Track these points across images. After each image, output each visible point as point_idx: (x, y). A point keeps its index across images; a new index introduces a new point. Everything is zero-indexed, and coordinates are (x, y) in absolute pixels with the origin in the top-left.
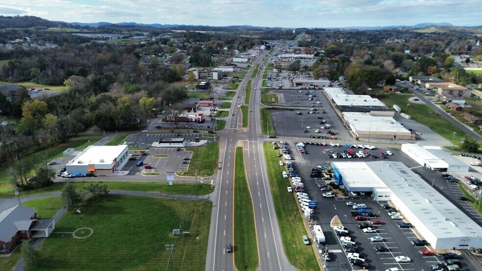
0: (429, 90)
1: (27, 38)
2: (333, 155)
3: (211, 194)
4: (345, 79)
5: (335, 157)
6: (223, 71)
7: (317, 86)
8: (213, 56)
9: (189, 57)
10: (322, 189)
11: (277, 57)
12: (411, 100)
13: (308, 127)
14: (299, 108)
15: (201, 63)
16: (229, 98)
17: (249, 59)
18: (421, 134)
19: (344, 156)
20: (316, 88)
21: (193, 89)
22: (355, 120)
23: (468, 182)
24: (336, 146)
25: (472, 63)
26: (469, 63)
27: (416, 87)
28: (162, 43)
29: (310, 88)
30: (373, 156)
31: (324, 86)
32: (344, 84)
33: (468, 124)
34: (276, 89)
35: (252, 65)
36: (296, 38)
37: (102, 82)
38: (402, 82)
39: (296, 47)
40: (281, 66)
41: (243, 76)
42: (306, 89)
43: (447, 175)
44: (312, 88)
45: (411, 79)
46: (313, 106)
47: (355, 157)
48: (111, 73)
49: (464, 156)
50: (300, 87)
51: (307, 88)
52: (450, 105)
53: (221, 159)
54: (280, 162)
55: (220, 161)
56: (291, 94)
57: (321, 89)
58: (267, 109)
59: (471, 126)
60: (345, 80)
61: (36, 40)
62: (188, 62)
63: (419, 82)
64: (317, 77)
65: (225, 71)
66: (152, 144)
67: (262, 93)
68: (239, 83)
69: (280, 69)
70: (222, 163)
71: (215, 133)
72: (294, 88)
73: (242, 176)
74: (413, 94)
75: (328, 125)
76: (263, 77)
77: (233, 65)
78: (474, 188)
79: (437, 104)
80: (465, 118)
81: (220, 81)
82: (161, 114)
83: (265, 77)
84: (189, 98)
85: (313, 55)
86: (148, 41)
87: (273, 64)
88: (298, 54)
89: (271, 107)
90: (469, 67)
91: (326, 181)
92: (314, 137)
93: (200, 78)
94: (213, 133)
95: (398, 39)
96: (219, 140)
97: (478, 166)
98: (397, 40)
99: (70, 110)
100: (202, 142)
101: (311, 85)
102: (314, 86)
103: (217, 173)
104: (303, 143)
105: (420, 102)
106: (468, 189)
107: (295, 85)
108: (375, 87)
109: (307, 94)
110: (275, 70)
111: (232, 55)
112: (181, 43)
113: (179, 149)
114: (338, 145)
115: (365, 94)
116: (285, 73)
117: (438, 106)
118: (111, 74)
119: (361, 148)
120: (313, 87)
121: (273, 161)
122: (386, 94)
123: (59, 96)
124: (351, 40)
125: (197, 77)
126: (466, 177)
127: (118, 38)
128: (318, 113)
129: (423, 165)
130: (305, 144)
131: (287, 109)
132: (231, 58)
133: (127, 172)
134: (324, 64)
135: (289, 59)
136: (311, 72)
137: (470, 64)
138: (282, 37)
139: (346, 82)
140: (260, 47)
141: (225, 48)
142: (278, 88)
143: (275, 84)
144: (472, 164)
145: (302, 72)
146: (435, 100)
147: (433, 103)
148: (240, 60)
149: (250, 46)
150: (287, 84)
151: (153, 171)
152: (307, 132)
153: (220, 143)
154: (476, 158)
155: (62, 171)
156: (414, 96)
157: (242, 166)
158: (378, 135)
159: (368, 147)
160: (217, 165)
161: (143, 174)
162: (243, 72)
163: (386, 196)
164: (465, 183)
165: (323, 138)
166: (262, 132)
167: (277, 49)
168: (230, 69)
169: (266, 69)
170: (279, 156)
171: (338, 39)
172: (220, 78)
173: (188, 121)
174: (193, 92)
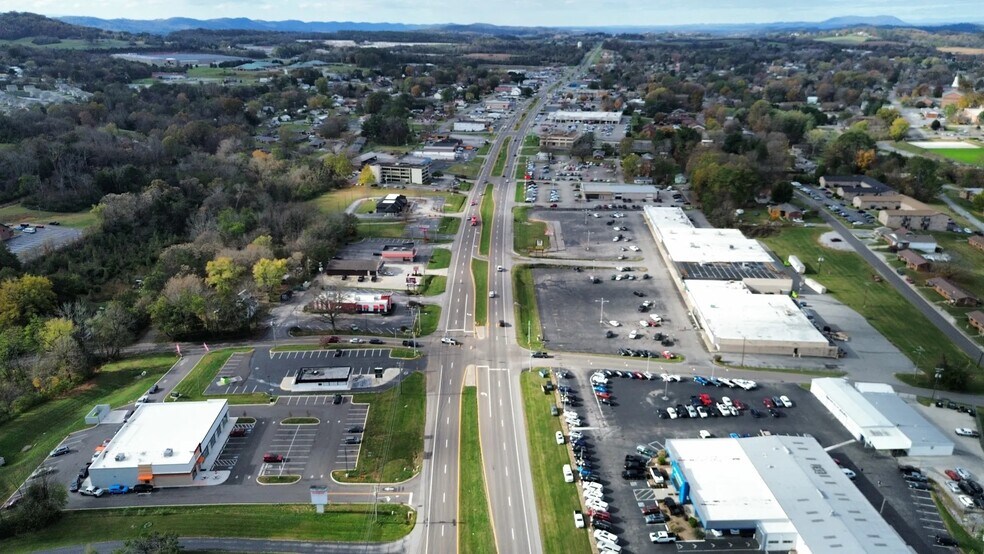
0: (861, 212)
1: (17, 69)
2: (670, 410)
3: (408, 537)
4: (687, 181)
5: (674, 416)
6: (434, 158)
7: (630, 201)
8: (412, 115)
9: (362, 119)
10: (648, 519)
11: (544, 117)
12: (825, 239)
13: (614, 323)
14: (593, 264)
15: (386, 136)
16: (447, 237)
17: (488, 125)
18: (850, 339)
19: (692, 414)
20: (629, 205)
21: (371, 212)
22: (713, 306)
23: (954, 486)
24: (675, 380)
25: (946, 129)
26: (939, 131)
27: (835, 205)
28: (305, 82)
29: (614, 207)
30: (752, 412)
31: (644, 201)
32: (685, 194)
33: (944, 307)
34: (546, 209)
35: (494, 142)
36: (583, 61)
37: (174, 205)
38: (805, 189)
39: (584, 88)
40: (554, 144)
41: (476, 172)
42: (606, 208)
43: (909, 470)
44: (620, 207)
45: (822, 181)
46: (624, 258)
47: (716, 416)
48: (195, 180)
49: (941, 406)
50: (595, 203)
51: (610, 206)
52: (907, 256)
53: (430, 426)
54: (557, 436)
55: (427, 432)
56: (576, 222)
57: (639, 208)
58: (527, 267)
59: (951, 312)
60: (689, 185)
61: (34, 74)
62: (359, 132)
63: (840, 192)
64: (630, 176)
65: (439, 158)
66: (279, 382)
67: (515, 220)
68: (466, 193)
69: (553, 154)
70: (431, 437)
71: (417, 346)
72: (581, 206)
73: (474, 479)
74: (828, 225)
75: (655, 317)
76: (517, 174)
77: (453, 141)
78: (968, 505)
79: (878, 250)
80: (937, 290)
81: (426, 188)
82: (300, 290)
83: (521, 173)
84: (361, 238)
85: (619, 114)
86: (275, 76)
87: (537, 139)
88: (589, 110)
89: (535, 261)
90: (939, 139)
91: (656, 491)
92: (627, 354)
93: (383, 182)
94: (411, 344)
95: (793, 62)
96: (425, 365)
97: (971, 436)
98: (791, 64)
99: (103, 279)
100: (390, 374)
101: (617, 198)
102: (625, 200)
103: (421, 468)
104: (605, 373)
105: (844, 246)
106: (955, 506)
107: (584, 198)
108: (750, 204)
109: (610, 224)
110: (542, 156)
111: (452, 114)
112: (344, 79)
113: (339, 399)
114: (678, 378)
115: (730, 225)
116: (563, 164)
117: (881, 257)
118: (194, 183)
119: (727, 386)
120: (620, 203)
121: (542, 429)
122: (773, 224)
123: (79, 245)
124: (698, 66)
125: (378, 179)
126: (948, 472)
127: (212, 66)
128: (634, 278)
129: (858, 438)
130: (607, 376)
131: (569, 267)
132: (450, 121)
133: (224, 475)
134: (643, 138)
135: (569, 124)
136: (617, 161)
137: (942, 134)
138: (555, 58)
139: (690, 189)
140: (509, 91)
141: (438, 96)
142: (548, 205)
143: (543, 195)
144: (959, 431)
145: (598, 161)
146: (875, 241)
147: (870, 248)
148: (468, 127)
149: (489, 87)
150: (566, 195)
151: (281, 469)
152: (611, 335)
153: (428, 376)
154: (966, 411)
155: (81, 477)
156: (829, 230)
157: (475, 444)
158: (760, 348)
159: (740, 382)
160: (421, 446)
161: (261, 479)
162: (476, 160)
163: (785, 542)
164: (947, 489)
165: (646, 356)
166: (518, 338)
167: (546, 94)
168: (448, 155)
169: (524, 152)
170: (555, 415)
171: (671, 63)
172: (427, 181)
173: (360, 312)
174: (369, 221)
